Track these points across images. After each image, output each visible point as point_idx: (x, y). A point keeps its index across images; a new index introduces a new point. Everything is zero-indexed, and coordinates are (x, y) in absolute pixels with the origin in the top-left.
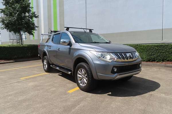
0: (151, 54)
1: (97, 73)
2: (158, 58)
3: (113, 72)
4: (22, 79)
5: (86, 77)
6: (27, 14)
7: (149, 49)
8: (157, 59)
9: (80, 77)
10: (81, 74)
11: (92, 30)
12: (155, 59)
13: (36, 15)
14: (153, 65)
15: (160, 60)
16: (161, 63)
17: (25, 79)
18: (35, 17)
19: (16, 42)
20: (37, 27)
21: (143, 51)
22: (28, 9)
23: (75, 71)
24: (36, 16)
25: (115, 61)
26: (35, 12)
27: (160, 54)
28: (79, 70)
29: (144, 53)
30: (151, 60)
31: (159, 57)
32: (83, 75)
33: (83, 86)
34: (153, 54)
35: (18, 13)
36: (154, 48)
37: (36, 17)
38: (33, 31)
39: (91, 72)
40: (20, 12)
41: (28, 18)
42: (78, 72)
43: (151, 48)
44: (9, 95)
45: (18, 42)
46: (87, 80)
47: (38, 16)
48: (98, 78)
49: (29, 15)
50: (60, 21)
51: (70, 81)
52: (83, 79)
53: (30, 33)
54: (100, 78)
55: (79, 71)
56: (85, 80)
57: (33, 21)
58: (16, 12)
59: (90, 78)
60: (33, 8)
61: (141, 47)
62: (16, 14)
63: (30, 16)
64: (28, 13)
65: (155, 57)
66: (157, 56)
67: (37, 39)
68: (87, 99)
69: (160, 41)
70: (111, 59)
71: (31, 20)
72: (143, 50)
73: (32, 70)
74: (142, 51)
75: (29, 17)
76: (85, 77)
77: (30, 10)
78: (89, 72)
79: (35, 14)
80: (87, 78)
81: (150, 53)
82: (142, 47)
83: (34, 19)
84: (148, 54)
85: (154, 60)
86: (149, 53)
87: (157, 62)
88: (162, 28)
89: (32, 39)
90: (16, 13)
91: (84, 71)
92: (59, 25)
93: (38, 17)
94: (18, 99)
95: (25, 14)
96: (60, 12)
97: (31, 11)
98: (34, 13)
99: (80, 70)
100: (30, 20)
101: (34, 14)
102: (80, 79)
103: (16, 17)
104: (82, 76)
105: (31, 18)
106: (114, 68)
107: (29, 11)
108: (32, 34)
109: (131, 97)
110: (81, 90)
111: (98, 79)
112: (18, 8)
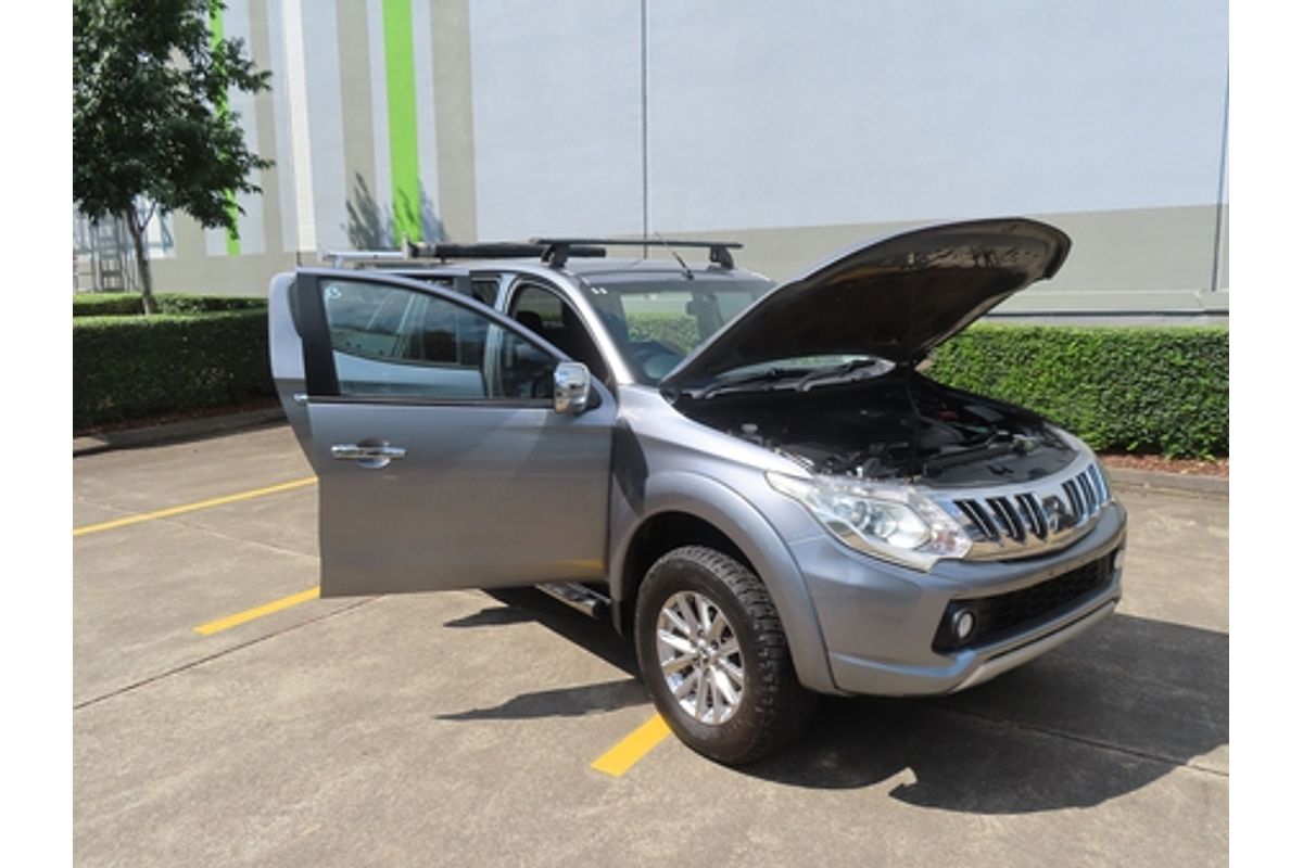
0: (1138, 402)
1: (826, 650)
2: (1186, 434)
3: (945, 642)
4: (215, 635)
5: (734, 659)
6: (177, 61)
7: (1124, 364)
8: (1173, 440)
9: (679, 654)
10: (687, 630)
11: (731, 251)
12: (1165, 437)
13: (248, 66)
14: (1147, 486)
15: (1198, 445)
16: (1204, 470)
17: (234, 630)
18: (242, 87)
19: (93, 273)
20: (261, 164)
21: (1079, 380)
22: (184, 23)
23: (642, 598)
24: (251, 73)
25: (960, 561)
26: (240, 43)
27: (1200, 402)
28: (670, 602)
29: (1083, 391)
30: (1132, 440)
31: (1192, 424)
32: (701, 642)
33: (707, 718)
34: (1149, 403)
35: (111, 58)
36: (1157, 361)
37: (253, 83)
38: (229, 195)
39: (778, 632)
40: (123, 47)
41: (184, 89)
42: (666, 611)
43: (1138, 358)
44: (159, 807)
45: (105, 274)
46: (737, 688)
47: (266, 74)
48: (837, 687)
49: (199, 69)
50: (440, 120)
51: (584, 652)
52: (707, 672)
53: (212, 214)
54: (850, 684)
55: (675, 607)
56: (721, 681)
57: (234, 116)
58: (93, 46)
59: (768, 679)
60: (222, 6)
61: (1064, 346)
62: (97, 68)
63: (201, 77)
64: (189, 54)
65: (1162, 422)
66: (1180, 420)
67: (262, 250)
68: (755, 839)
69: (1197, 294)
70: (927, 545)
71: (209, 106)
72: (1077, 368)
73: (262, 537)
74: (1070, 375)
75: (194, 87)
76: (723, 661)
77: (200, 24)
78: (761, 631)
79: (241, 57)
80: (739, 673)
81: (1129, 396)
82: (1071, 349)
83: (235, 97)
84: (1111, 399)
85: (1151, 447)
86: (1124, 392)
87: (1178, 456)
88: (1215, 202)
89: (224, 252)
90: (96, 56)
91: (711, 609)
92: (434, 154)
93: (267, 81)
94: (235, 851)
95: (163, 56)
96: (437, 49)
97: (211, 34)
98: (233, 51)
99: (679, 598)
100: (206, 112)
101: (238, 62)
102: (682, 662)
103: (90, 85)
104: (694, 644)
105: (215, 89)
106: (956, 616)
107: (192, 38)
108: (228, 222)
109: (1069, 812)
110: (687, 750)
111: (830, 689)
112: (107, 17)
